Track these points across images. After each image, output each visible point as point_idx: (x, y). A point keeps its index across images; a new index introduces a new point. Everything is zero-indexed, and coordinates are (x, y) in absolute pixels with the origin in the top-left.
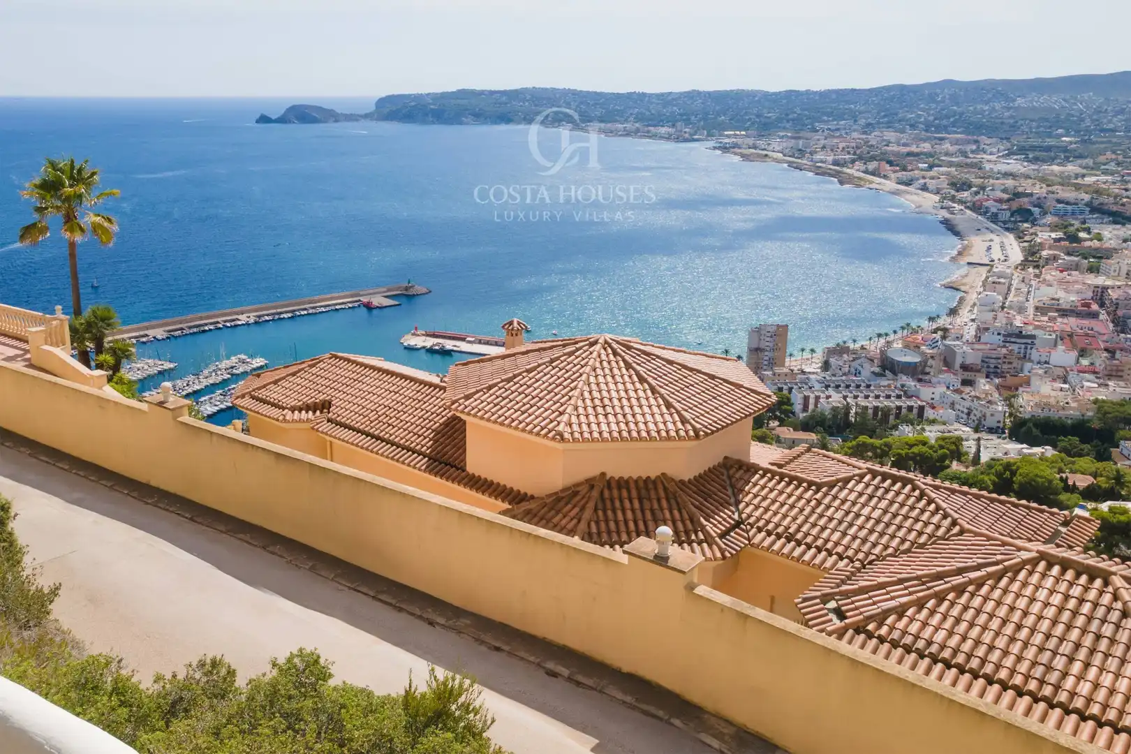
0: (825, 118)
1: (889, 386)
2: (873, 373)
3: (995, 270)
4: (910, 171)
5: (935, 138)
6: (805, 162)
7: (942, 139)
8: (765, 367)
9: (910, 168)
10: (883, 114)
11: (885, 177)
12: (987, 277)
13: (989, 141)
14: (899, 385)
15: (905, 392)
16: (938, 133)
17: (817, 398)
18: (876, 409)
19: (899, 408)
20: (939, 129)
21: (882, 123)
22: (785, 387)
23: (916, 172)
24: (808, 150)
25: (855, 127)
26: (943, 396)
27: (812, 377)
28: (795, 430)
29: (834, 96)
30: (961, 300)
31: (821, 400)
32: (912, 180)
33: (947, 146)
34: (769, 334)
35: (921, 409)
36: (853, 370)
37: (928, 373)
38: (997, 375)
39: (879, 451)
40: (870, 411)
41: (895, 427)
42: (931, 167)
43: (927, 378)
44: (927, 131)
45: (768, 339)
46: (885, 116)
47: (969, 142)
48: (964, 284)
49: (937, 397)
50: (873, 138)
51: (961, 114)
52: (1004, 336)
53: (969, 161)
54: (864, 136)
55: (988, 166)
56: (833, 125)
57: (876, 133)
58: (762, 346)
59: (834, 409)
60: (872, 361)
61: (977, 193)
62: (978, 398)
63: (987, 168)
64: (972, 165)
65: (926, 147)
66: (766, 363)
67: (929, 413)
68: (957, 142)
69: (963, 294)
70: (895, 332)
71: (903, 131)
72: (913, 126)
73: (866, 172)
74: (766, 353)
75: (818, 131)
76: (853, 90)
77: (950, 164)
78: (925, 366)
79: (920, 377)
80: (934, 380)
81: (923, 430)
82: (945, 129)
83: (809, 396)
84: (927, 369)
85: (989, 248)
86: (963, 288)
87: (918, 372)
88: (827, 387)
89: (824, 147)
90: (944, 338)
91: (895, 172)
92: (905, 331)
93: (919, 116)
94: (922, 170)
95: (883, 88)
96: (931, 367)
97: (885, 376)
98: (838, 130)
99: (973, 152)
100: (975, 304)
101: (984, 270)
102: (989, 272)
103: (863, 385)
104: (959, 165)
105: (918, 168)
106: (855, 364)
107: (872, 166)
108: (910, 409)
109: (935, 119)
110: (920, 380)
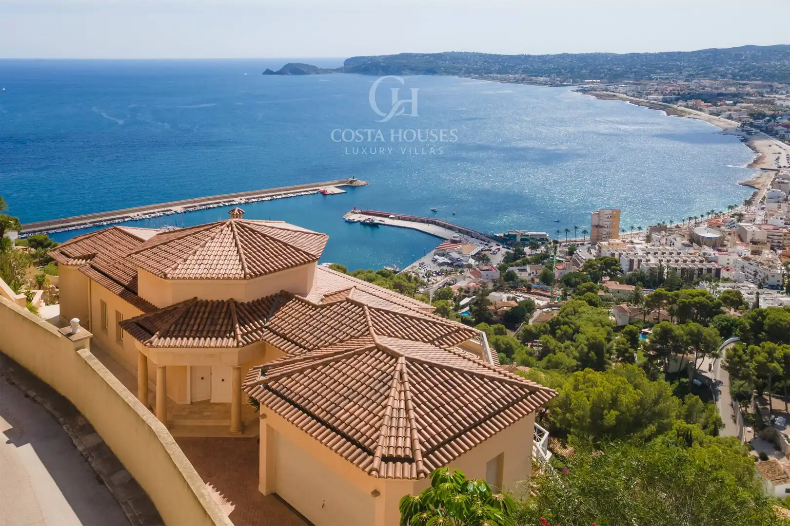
0: (659, 71)
1: (695, 253)
2: (683, 244)
3: (780, 174)
4: (719, 106)
5: (740, 84)
6: (642, 100)
7: (745, 84)
8: (603, 239)
9: (719, 104)
10: (701, 68)
11: (701, 110)
12: (775, 179)
13: (780, 86)
14: (701, 254)
15: (706, 259)
16: (743, 80)
17: (640, 261)
18: (683, 269)
19: (701, 270)
20: (742, 78)
21: (700, 74)
22: (617, 253)
23: (724, 106)
24: (645, 92)
25: (681, 77)
26: (736, 261)
27: (637, 246)
28: (621, 283)
29: (665, 57)
30: (755, 194)
31: (643, 263)
32: (721, 112)
33: (748, 89)
34: (606, 216)
35: (718, 271)
36: (668, 242)
37: (725, 246)
38: (779, 248)
39: (670, 299)
40: (679, 272)
41: (697, 283)
42: (735, 104)
43: (725, 249)
44: (733, 79)
45: (605, 219)
46: (702, 70)
47: (764, 87)
48: (758, 184)
49: (731, 262)
50: (693, 84)
51: (759, 68)
52: (785, 220)
53: (764, 99)
54: (686, 83)
55: (778, 103)
56: (665, 76)
57: (695, 81)
58: (601, 224)
59: (651, 269)
60: (684, 236)
61: (769, 121)
62: (762, 264)
63: (778, 104)
64: (766, 102)
65: (733, 89)
66: (604, 236)
67: (724, 274)
68: (756, 86)
69: (756, 190)
70: (702, 216)
71: (715, 79)
72: (723, 76)
73: (687, 107)
74: (604, 229)
75: (653, 79)
76: (679, 53)
77: (751, 101)
78: (724, 239)
79: (720, 248)
80: (730, 250)
81: (718, 286)
82: (748, 78)
83: (633, 260)
84: (725, 242)
85: (778, 159)
86: (757, 186)
87: (718, 245)
88: (648, 253)
89: (656, 90)
90: (739, 220)
91: (708, 106)
92: (710, 216)
93: (728, 69)
94: (728, 105)
95: (701, 51)
96: (728, 241)
97: (692, 246)
98: (667, 79)
99: (767, 93)
100: (764, 197)
101: (772, 174)
102: (776, 175)
103: (675, 252)
104: (756, 102)
105: (726, 104)
106: (671, 238)
107: (691, 103)
108: (709, 270)
109: (740, 71)
110: (719, 250)
